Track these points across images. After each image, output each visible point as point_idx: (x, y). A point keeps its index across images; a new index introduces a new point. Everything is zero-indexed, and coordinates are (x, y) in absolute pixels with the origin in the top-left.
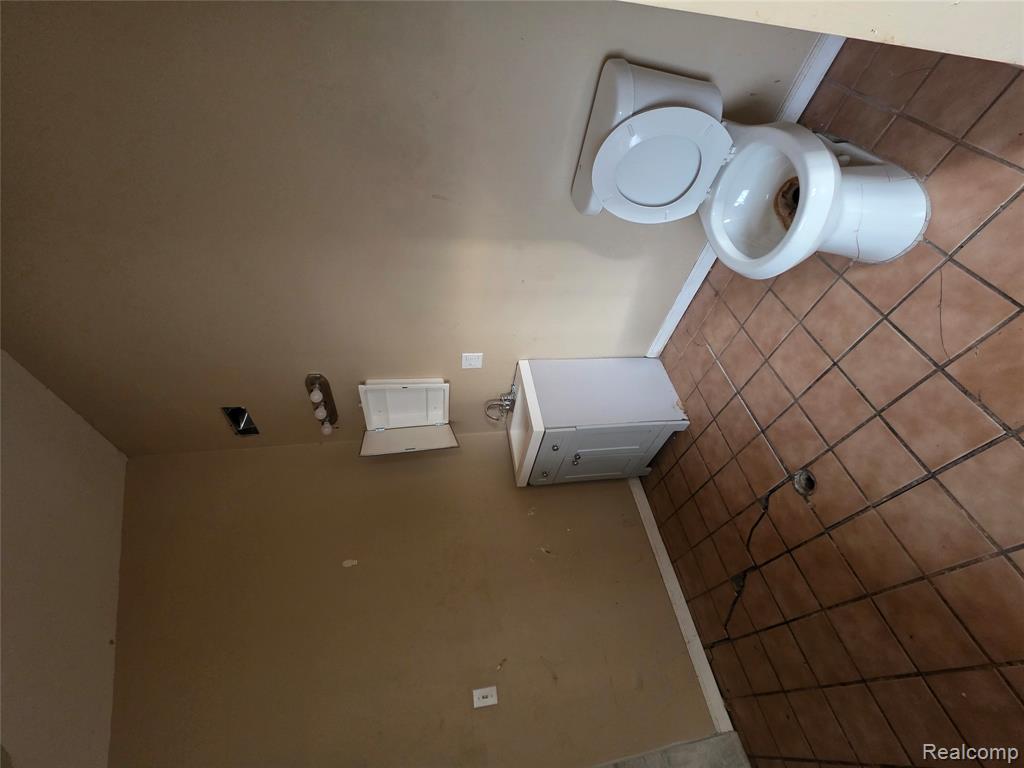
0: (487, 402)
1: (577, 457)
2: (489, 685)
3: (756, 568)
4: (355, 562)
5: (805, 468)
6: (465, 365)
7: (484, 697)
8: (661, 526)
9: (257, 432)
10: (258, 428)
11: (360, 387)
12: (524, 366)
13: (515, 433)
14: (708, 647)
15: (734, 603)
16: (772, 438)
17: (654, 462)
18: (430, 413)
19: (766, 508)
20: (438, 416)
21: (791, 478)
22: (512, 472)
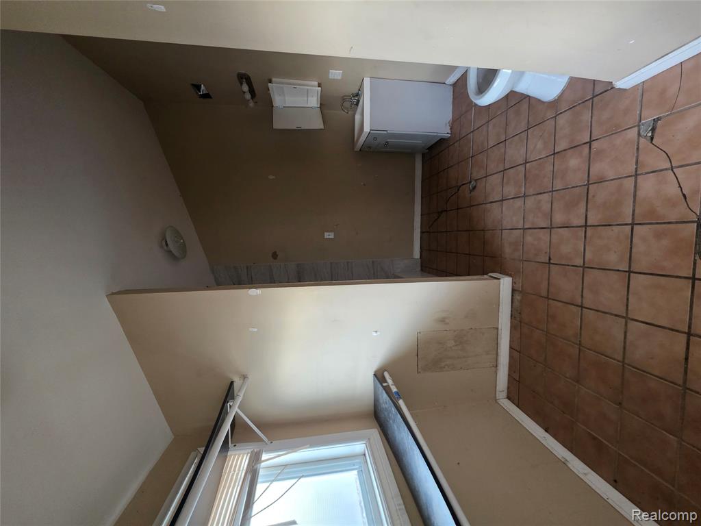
0: (343, 97)
1: (387, 143)
2: (331, 232)
3: (446, 211)
4: (274, 177)
5: (476, 180)
6: (331, 77)
7: (329, 235)
8: (423, 181)
9: (211, 98)
10: (211, 94)
11: (269, 84)
12: (367, 82)
13: (357, 117)
14: (422, 233)
15: (435, 221)
16: (473, 162)
17: (431, 148)
18: (309, 98)
19: (458, 190)
20: (314, 102)
21: (470, 182)
22: (353, 142)
